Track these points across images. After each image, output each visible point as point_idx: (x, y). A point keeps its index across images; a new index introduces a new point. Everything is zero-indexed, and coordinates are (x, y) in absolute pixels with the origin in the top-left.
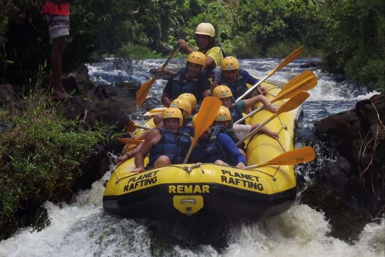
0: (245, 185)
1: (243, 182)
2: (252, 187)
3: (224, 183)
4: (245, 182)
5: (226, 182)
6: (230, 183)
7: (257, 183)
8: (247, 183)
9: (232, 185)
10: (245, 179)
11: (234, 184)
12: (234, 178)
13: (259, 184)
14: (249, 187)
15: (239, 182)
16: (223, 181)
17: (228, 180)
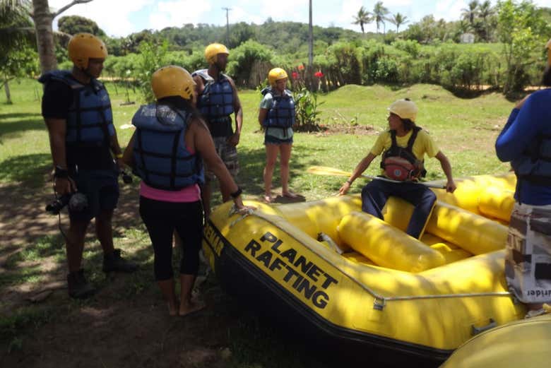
0: (286, 279)
1: (287, 271)
2: (299, 290)
3: (248, 255)
4: (292, 272)
5: (253, 254)
6: (259, 259)
7: (320, 288)
8: (294, 278)
9: (261, 265)
10: (298, 269)
11: (266, 265)
12: (275, 256)
13: (321, 293)
14: (294, 286)
15: (280, 268)
16: (247, 249)
17: (258, 253)
